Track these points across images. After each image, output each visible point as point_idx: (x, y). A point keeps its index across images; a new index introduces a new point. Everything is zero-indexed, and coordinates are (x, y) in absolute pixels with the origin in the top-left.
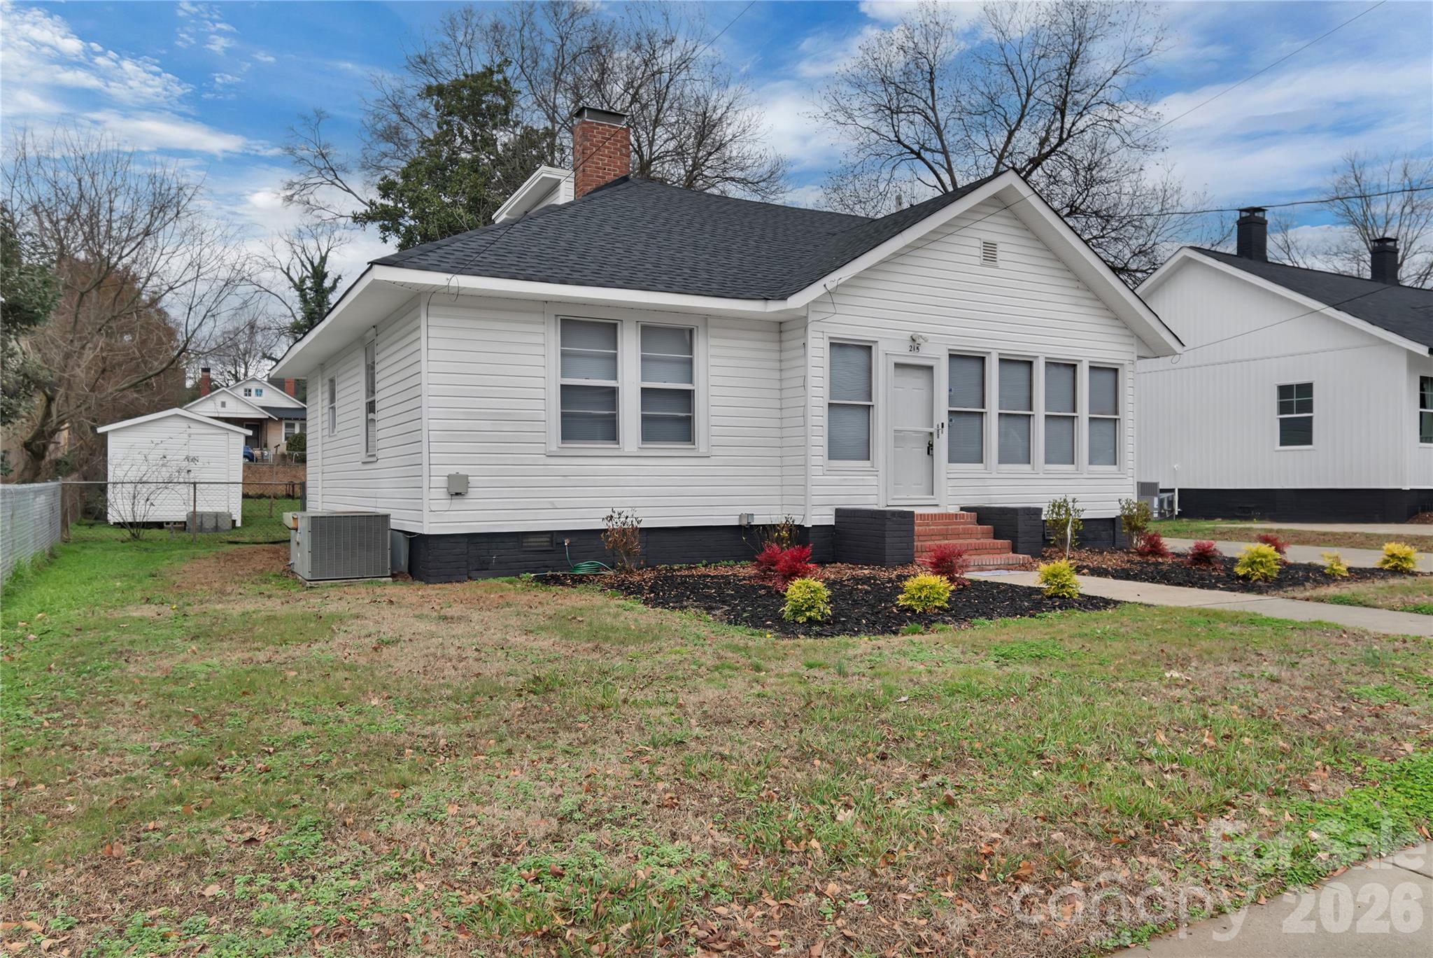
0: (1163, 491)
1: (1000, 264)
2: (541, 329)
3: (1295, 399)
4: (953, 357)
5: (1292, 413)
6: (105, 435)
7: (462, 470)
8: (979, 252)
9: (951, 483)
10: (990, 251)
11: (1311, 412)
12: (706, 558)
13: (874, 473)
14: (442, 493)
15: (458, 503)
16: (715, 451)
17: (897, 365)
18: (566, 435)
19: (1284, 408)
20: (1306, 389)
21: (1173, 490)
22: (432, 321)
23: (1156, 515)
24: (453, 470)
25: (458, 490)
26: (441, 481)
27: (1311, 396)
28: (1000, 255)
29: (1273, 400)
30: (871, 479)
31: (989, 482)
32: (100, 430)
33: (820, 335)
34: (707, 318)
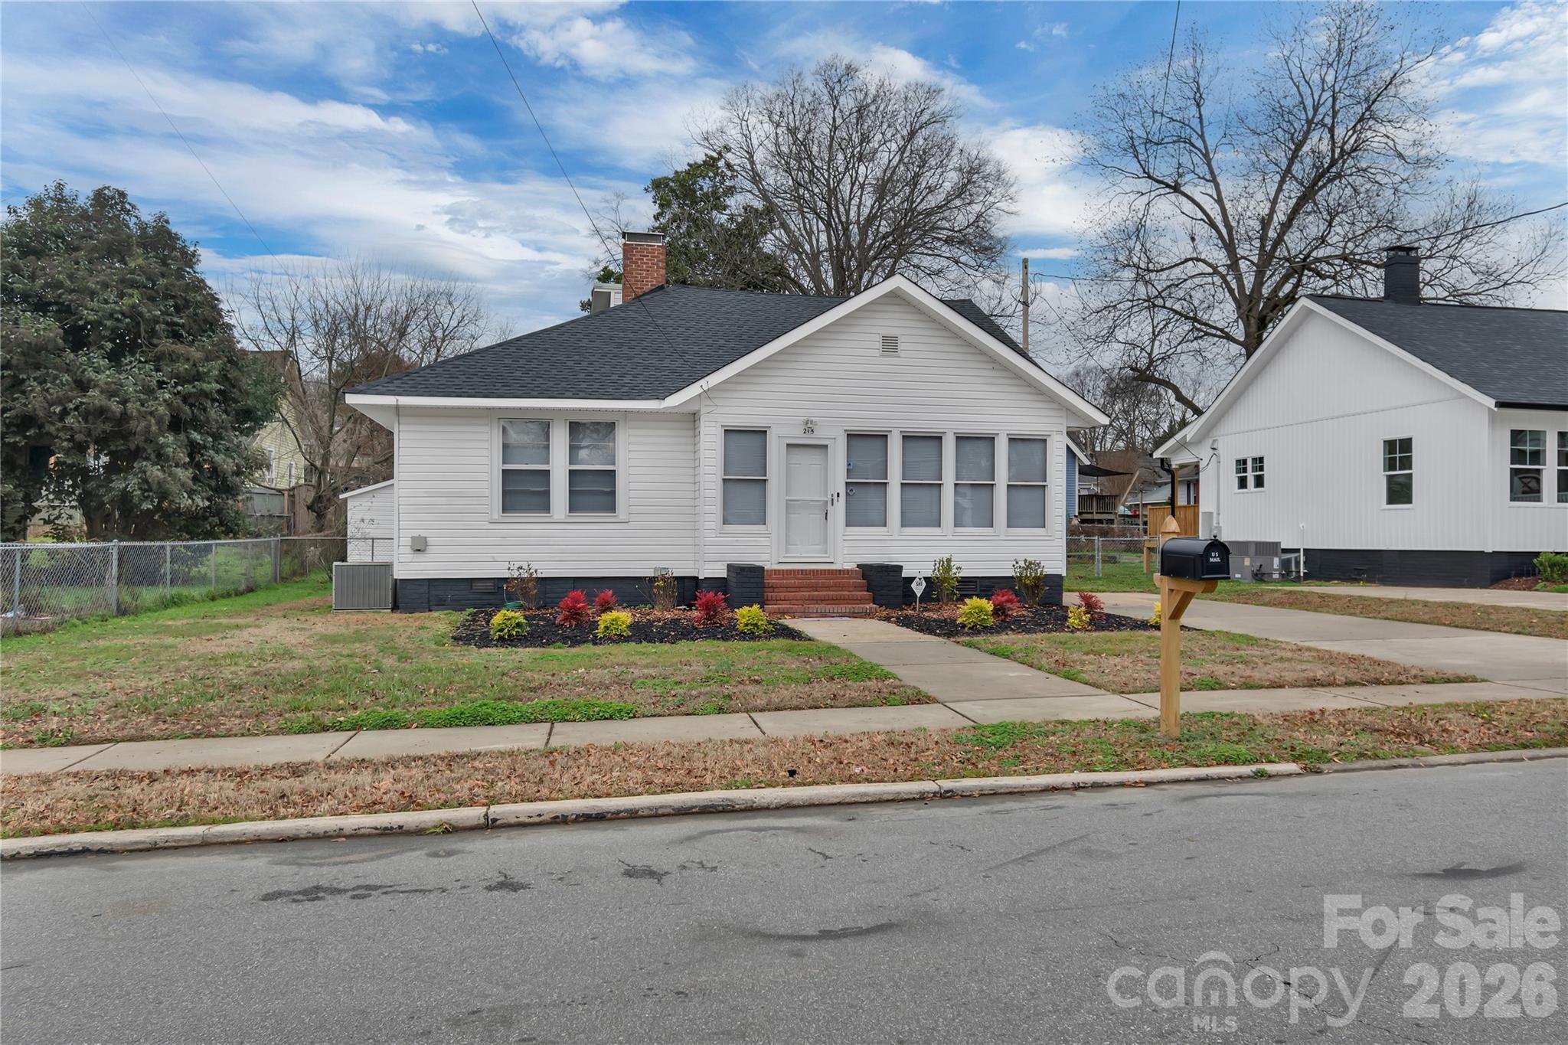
0: (1285, 551)
1: (902, 354)
2: (486, 429)
3: (1398, 455)
4: (852, 437)
5: (1395, 470)
6: (345, 500)
7: (423, 533)
8: (879, 345)
9: (847, 544)
10: (890, 345)
11: (1410, 468)
12: (628, 602)
13: (768, 535)
14: (408, 550)
15: (420, 557)
16: (633, 518)
17: (788, 445)
18: (505, 509)
19: (1390, 464)
20: (1406, 444)
21: (1298, 551)
22: (402, 427)
23: (1276, 576)
24: (416, 533)
25: (420, 547)
26: (408, 541)
27: (1411, 451)
28: (901, 346)
29: (1379, 456)
30: (764, 541)
31: (889, 543)
32: (341, 496)
33: (713, 424)
34: (626, 412)
